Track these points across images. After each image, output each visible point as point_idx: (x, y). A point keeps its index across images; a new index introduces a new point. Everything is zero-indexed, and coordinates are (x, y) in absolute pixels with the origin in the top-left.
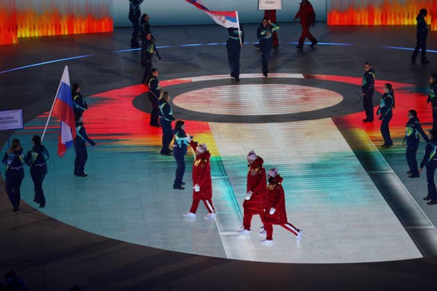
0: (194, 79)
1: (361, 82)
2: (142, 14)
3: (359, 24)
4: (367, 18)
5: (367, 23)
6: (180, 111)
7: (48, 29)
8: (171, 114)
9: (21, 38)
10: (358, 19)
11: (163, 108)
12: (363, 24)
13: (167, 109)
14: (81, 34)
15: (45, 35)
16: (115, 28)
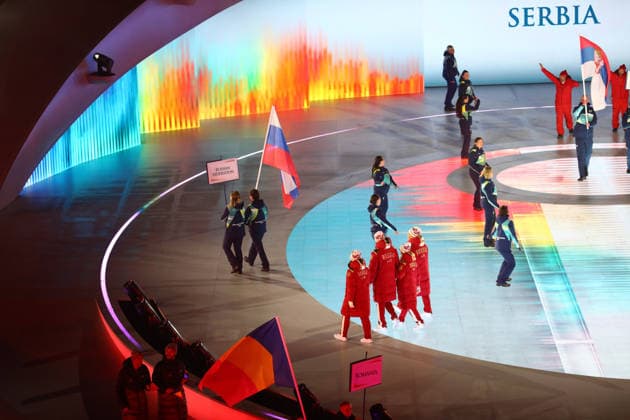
0: (524, 151)
2: (461, 71)
6: (507, 191)
7: (345, 91)
8: (495, 193)
9: (314, 102)
11: (486, 188)
13: (490, 187)
14: (385, 96)
15: (342, 97)
16: (426, 88)
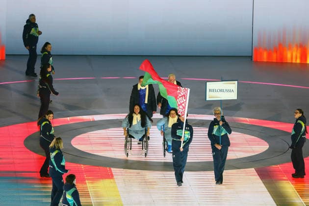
0: (97, 118)
1: (289, 128)
3: (289, 61)
4: (299, 55)
5: (298, 61)
10: (289, 56)
11: (55, 157)
12: (294, 61)
